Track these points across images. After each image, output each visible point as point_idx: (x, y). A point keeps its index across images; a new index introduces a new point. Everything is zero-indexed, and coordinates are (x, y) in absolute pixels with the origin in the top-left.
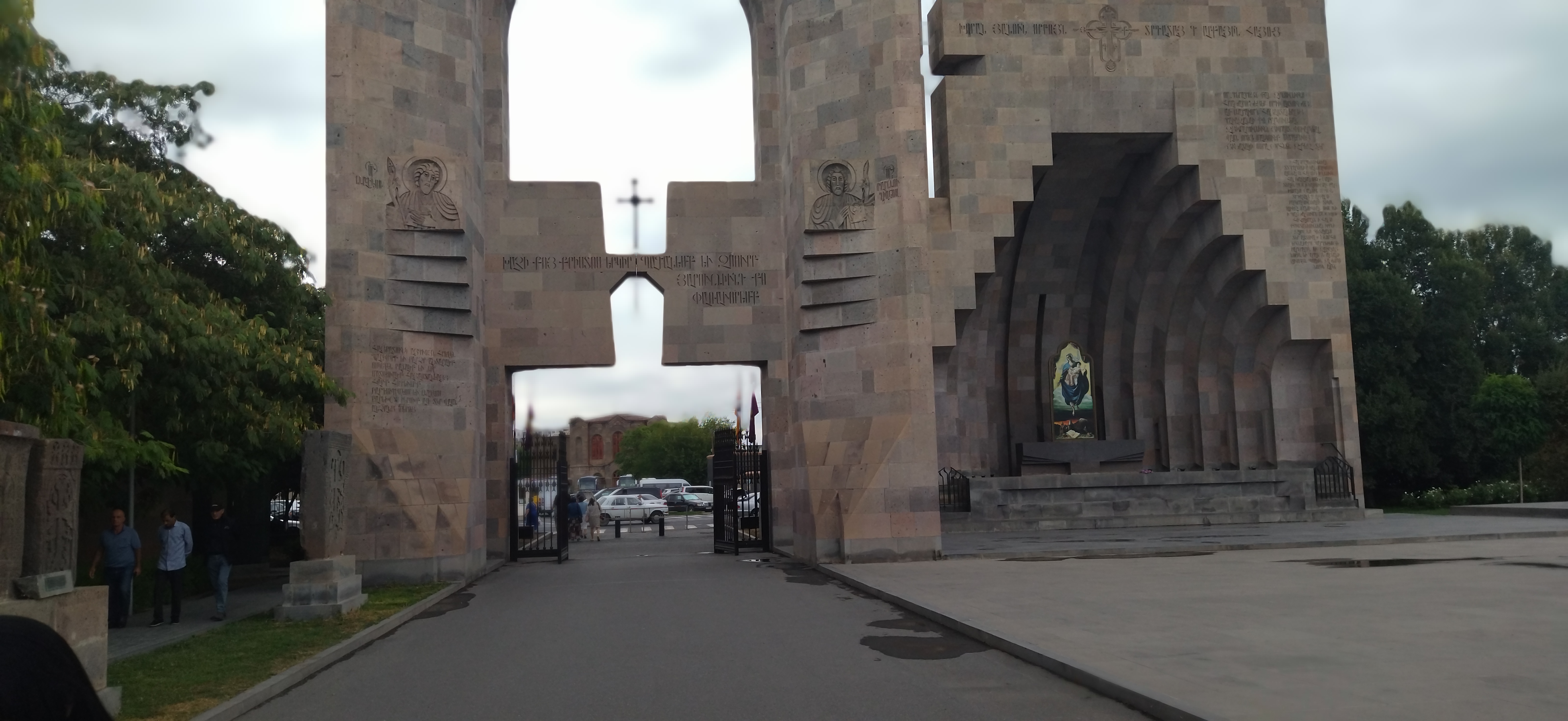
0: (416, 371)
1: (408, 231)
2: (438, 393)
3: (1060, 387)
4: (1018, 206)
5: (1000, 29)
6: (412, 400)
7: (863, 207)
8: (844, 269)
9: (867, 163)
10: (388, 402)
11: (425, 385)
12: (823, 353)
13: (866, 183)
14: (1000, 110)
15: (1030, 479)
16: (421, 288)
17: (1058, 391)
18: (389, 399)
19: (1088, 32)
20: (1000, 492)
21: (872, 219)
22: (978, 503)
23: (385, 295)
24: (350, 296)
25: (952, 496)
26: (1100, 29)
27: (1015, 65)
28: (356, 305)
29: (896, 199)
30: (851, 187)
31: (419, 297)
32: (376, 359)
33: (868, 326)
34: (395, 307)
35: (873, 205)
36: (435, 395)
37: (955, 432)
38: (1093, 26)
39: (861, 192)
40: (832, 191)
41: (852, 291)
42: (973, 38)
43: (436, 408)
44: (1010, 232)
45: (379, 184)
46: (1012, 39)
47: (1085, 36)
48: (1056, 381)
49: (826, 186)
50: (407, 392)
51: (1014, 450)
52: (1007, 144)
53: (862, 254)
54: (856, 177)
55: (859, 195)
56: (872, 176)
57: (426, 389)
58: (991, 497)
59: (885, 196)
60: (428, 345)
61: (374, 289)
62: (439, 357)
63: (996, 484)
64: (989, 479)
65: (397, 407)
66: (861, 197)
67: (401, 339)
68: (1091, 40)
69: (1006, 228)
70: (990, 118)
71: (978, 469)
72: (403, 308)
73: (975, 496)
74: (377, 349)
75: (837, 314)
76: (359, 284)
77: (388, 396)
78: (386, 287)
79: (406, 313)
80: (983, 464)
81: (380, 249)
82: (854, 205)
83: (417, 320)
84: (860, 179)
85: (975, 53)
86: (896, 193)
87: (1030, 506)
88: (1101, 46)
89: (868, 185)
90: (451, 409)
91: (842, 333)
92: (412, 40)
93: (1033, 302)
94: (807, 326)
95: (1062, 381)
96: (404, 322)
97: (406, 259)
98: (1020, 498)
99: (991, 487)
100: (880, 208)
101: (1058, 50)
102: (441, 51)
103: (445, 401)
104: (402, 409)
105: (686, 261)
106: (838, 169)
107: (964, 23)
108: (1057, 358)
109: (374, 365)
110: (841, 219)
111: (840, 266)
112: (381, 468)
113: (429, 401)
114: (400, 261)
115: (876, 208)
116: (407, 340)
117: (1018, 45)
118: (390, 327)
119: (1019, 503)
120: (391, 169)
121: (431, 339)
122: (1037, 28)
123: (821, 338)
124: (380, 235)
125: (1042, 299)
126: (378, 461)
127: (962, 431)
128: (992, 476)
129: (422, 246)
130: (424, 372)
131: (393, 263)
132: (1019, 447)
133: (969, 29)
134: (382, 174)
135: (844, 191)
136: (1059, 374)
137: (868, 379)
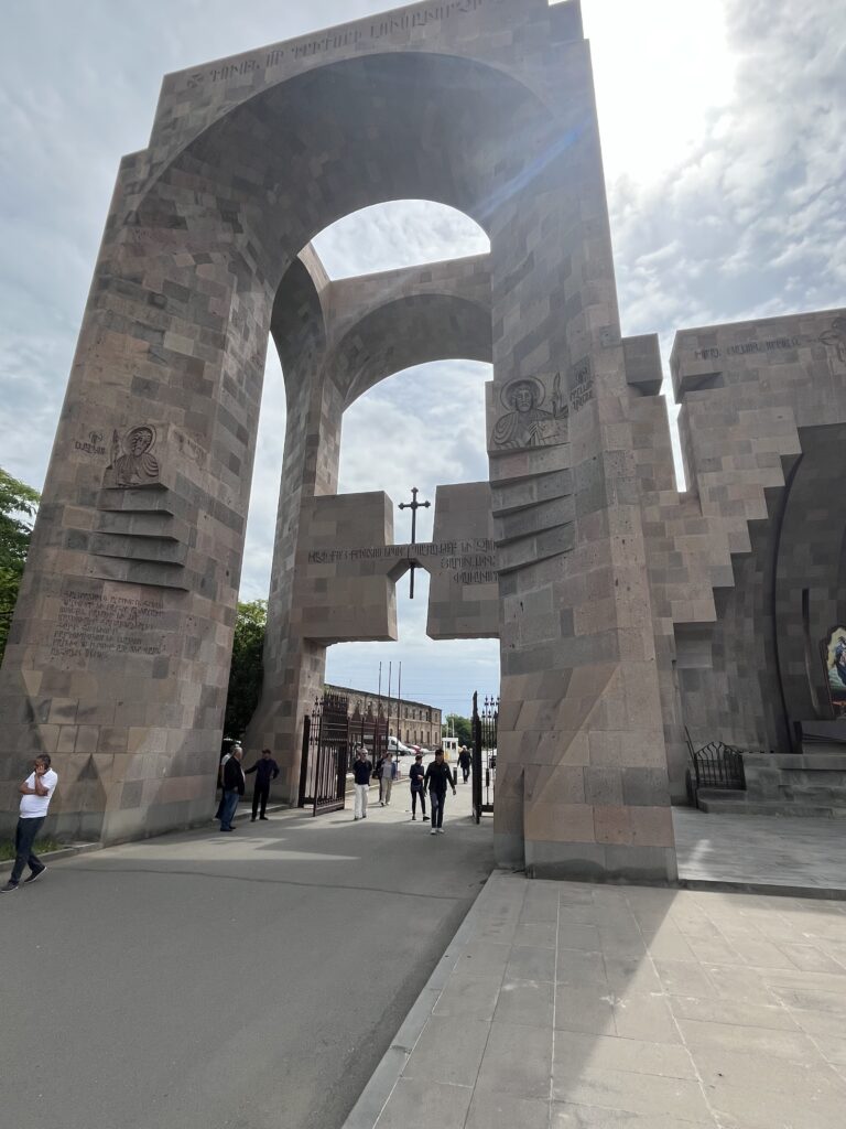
0: (115, 618)
1: (120, 489)
2: (139, 641)
3: (836, 668)
4: (769, 493)
5: (735, 350)
6: (102, 646)
7: (554, 421)
8: (535, 493)
9: (558, 376)
10: (74, 646)
11: (123, 632)
12: (520, 595)
13: (557, 396)
14: (741, 413)
15: (813, 757)
16: (128, 541)
17: (833, 672)
18: (76, 643)
19: (823, 341)
20: (780, 771)
21: (566, 432)
22: (756, 782)
23: (89, 546)
24: (48, 544)
25: (724, 772)
26: (835, 337)
27: (751, 376)
28: (52, 552)
29: (590, 401)
30: (539, 401)
31: (125, 549)
32: (66, 604)
33: (565, 555)
34: (98, 558)
35: (566, 417)
36: (134, 643)
37: (726, 707)
38: (827, 335)
39: (551, 406)
40: (518, 410)
41: (547, 518)
42: (709, 361)
43: (134, 655)
44: (764, 515)
45: (102, 451)
46: (746, 356)
47: (819, 344)
48: (830, 662)
49: (511, 404)
50: (97, 638)
51: (792, 728)
52: (752, 440)
53: (555, 472)
54: (546, 389)
55: (550, 409)
56: (563, 388)
57: (123, 636)
58: (770, 776)
59: (578, 404)
60: (133, 596)
61: (78, 540)
62: (145, 607)
63: (775, 762)
64: (767, 756)
65: (83, 652)
66: (552, 411)
67: (101, 587)
68: (827, 347)
69: (760, 512)
70: (732, 420)
71: (756, 744)
72: (107, 559)
73: (750, 773)
74: (69, 594)
75: (533, 546)
76: (60, 534)
77: (74, 641)
78: (92, 539)
79: (108, 563)
80: (761, 741)
81: (91, 505)
82: (543, 420)
83: (121, 571)
84: (550, 390)
85: (712, 371)
86: (590, 396)
87: (816, 789)
88: (838, 349)
89: (561, 398)
90: (151, 658)
91: (539, 570)
92: (162, 344)
93: (797, 596)
94: (503, 566)
95: (836, 663)
96: (105, 571)
97: (115, 514)
98: (804, 778)
99: (768, 765)
100: (574, 418)
101: (794, 358)
102: (190, 354)
103: (145, 650)
104: (89, 653)
105: (450, 547)
106: (524, 386)
107: (699, 351)
108: (828, 640)
109: (62, 610)
110: (528, 436)
111: (531, 490)
112: (36, 712)
113: (125, 648)
114: (110, 516)
115: (569, 419)
116: (108, 589)
117: (752, 361)
118: (90, 575)
119: (804, 784)
120: (115, 439)
121: (139, 589)
122: (770, 345)
123: (518, 578)
124: (94, 494)
125: (805, 593)
126: (35, 704)
127: (734, 708)
128: (772, 752)
129: (129, 502)
130: (123, 620)
131: (103, 517)
132: (798, 725)
133: (705, 355)
134: (107, 443)
135: (532, 407)
136: (832, 656)
137: (567, 618)
